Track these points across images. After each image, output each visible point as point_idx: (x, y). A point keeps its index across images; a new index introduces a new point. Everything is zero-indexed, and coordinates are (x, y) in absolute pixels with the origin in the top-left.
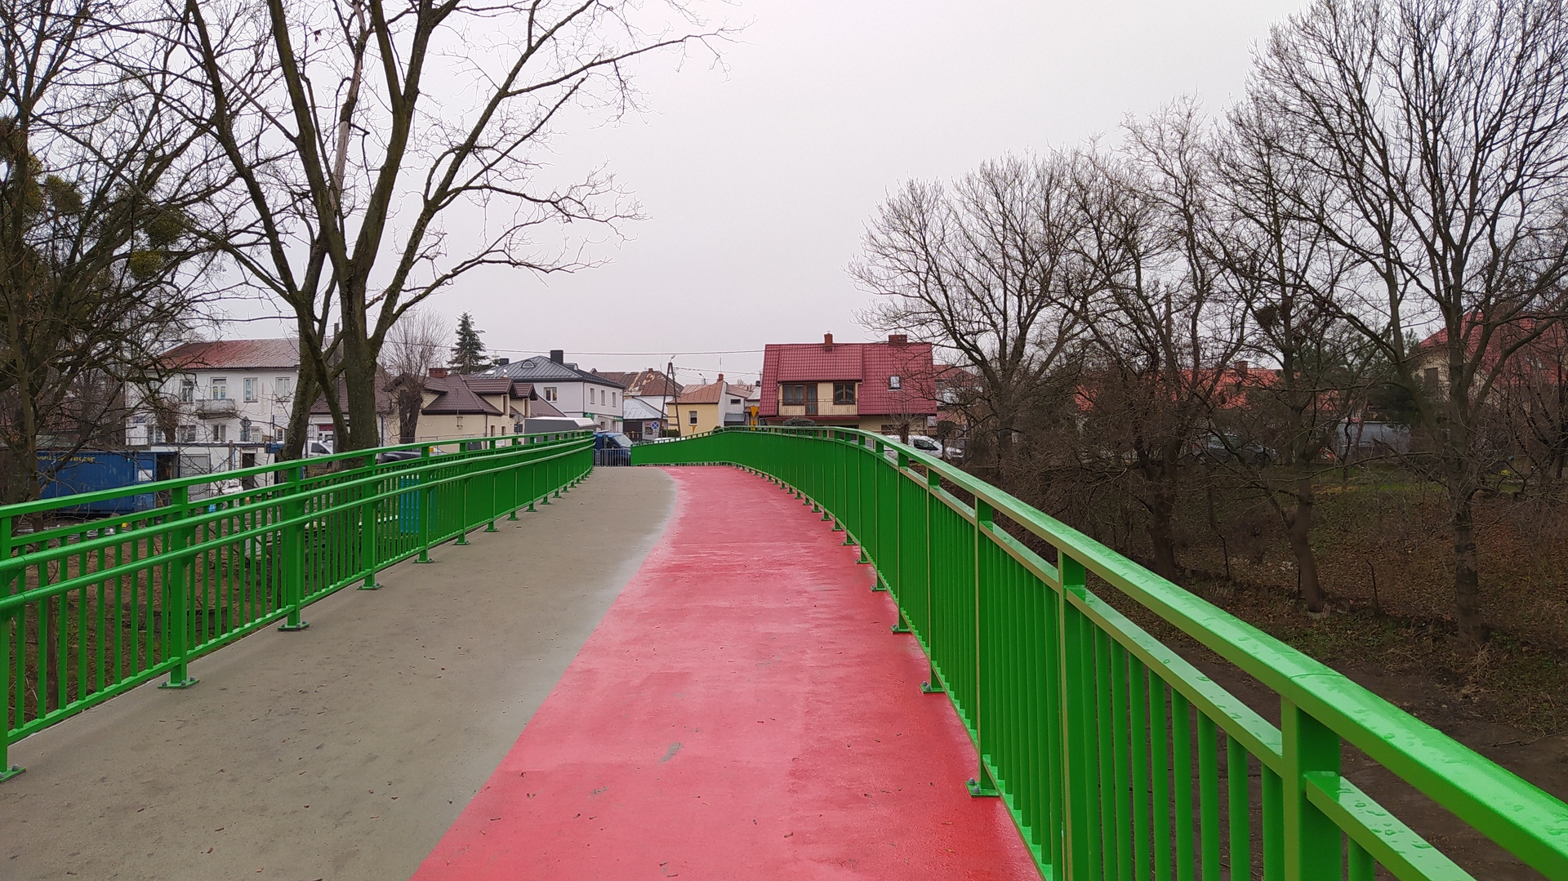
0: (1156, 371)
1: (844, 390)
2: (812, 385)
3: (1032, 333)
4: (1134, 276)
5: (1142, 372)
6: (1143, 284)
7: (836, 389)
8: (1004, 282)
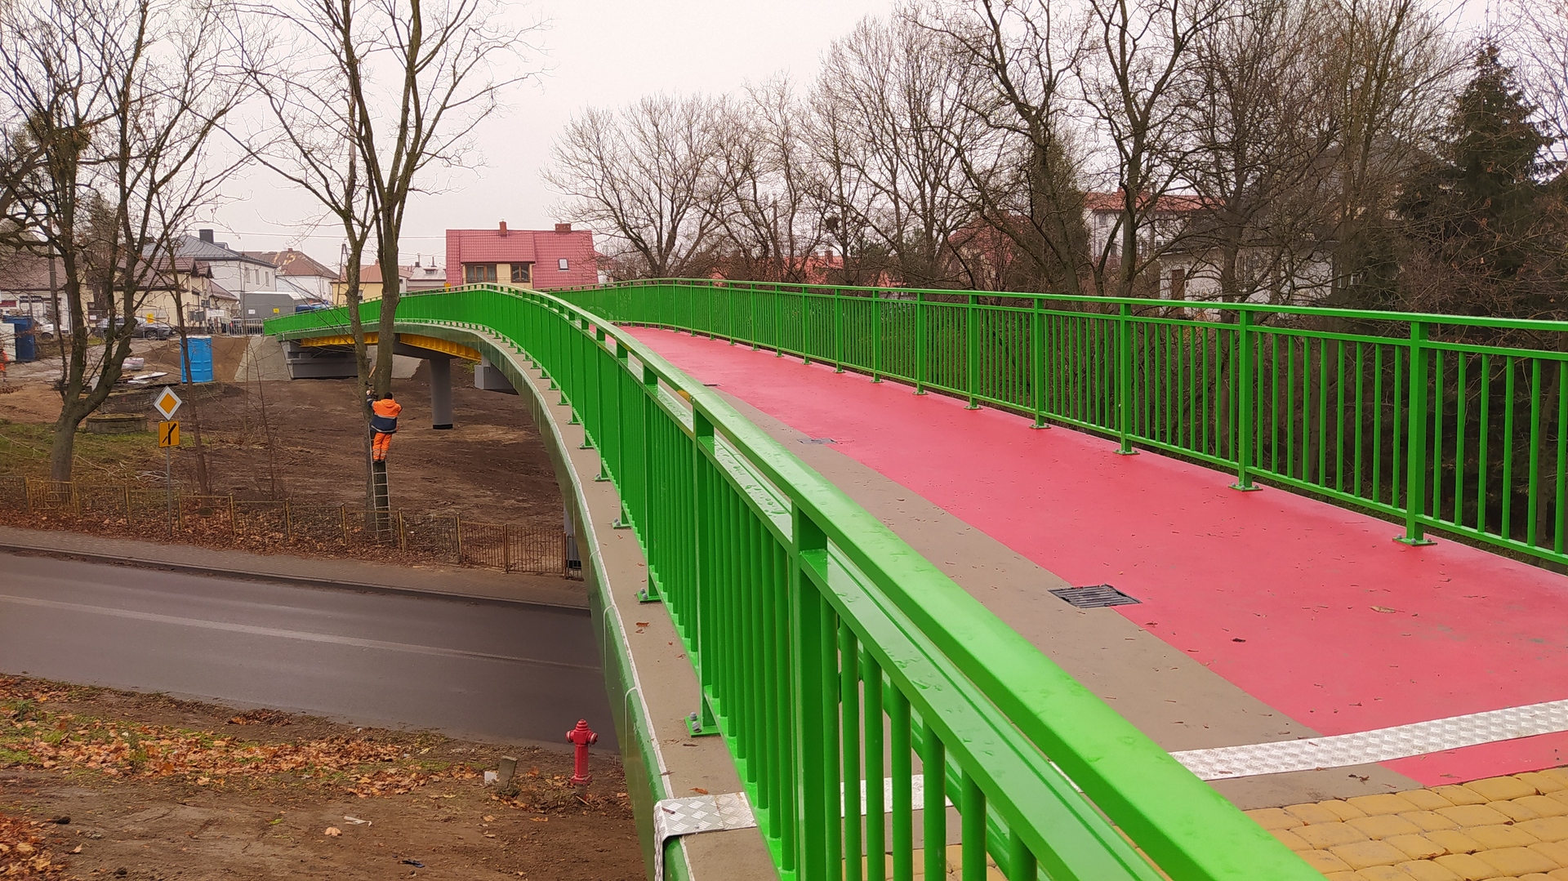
0: (767, 257)
1: (520, 270)
2: (492, 266)
3: (682, 227)
4: (752, 191)
5: (758, 258)
6: (758, 196)
7: (513, 270)
8: (660, 189)
